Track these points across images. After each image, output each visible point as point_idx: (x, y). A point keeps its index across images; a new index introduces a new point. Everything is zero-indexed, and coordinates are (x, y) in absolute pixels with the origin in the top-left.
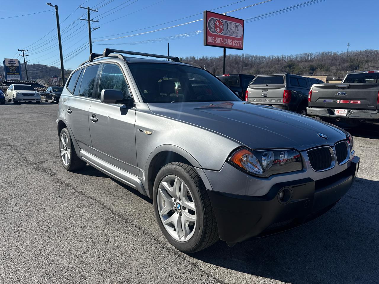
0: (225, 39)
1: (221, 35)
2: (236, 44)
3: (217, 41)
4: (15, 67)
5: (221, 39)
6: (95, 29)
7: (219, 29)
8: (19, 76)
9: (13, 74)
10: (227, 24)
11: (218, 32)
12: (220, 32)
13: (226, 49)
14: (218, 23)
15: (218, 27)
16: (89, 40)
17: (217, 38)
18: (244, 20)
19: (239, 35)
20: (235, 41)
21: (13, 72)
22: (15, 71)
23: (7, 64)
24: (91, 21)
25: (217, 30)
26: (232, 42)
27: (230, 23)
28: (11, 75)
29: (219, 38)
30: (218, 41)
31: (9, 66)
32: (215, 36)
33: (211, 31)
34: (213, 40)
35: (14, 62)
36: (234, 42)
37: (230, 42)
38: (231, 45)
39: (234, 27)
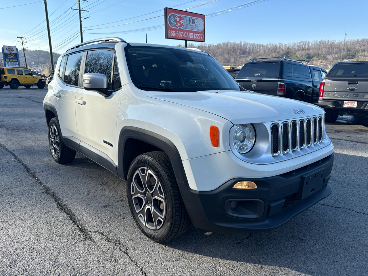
0: (185, 33)
1: (182, 29)
2: (197, 37)
3: (177, 34)
4: (13, 54)
5: (182, 32)
6: (85, 18)
7: (180, 24)
8: (17, 62)
9: (11, 60)
10: (187, 19)
11: (178, 27)
12: (180, 26)
13: (187, 41)
14: (179, 18)
15: (178, 22)
16: (80, 29)
17: (177, 32)
18: (205, 15)
19: (201, 29)
20: (196, 34)
21: (11, 59)
22: (13, 58)
23: (6, 51)
24: (81, 10)
25: (177, 24)
26: (193, 35)
27: (190, 18)
28: (10, 61)
29: (180, 32)
30: (179, 34)
31: (8, 53)
32: (176, 30)
33: (171, 26)
34: (174, 34)
35: (12, 49)
36: (195, 36)
37: (191, 35)
38: (192, 38)
39: (195, 22)
